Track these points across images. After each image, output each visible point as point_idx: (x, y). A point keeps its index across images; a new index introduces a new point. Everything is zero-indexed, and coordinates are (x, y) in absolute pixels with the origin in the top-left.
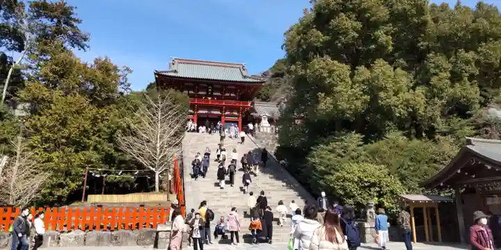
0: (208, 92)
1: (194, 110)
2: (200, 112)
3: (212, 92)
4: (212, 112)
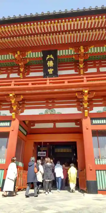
0: (45, 69)
4: (57, 111)
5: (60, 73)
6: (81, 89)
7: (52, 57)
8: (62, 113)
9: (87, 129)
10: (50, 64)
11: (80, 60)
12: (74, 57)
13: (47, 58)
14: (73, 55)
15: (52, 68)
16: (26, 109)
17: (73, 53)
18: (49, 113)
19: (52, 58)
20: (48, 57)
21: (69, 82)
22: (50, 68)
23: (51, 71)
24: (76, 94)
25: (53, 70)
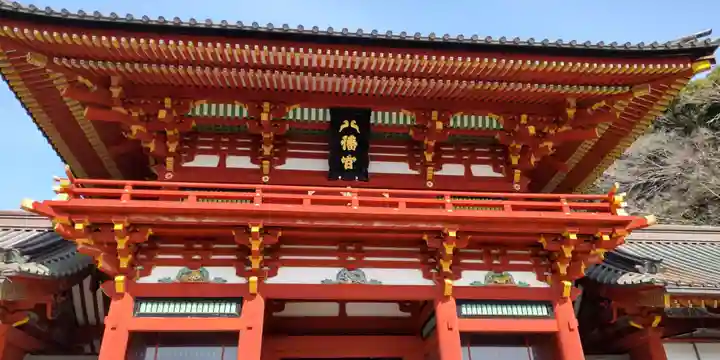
0: (335, 154)
1: (242, 266)
2: (288, 276)
3: (362, 155)
4: (371, 275)
5: (375, 167)
6: (439, 226)
7: (354, 125)
8: (385, 283)
9: (450, 329)
10: (350, 142)
11: (426, 142)
12: (411, 133)
13: (342, 127)
14: (409, 126)
15: (352, 153)
16: (283, 265)
17: (409, 122)
18: (350, 282)
19: (355, 130)
20: (346, 125)
21: (409, 205)
22: (347, 153)
23: (348, 162)
24: (425, 237)
25: (355, 159)
